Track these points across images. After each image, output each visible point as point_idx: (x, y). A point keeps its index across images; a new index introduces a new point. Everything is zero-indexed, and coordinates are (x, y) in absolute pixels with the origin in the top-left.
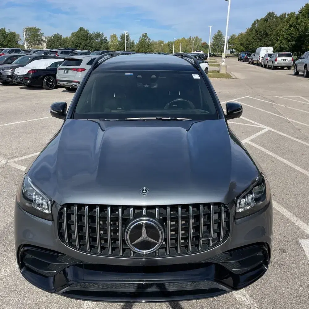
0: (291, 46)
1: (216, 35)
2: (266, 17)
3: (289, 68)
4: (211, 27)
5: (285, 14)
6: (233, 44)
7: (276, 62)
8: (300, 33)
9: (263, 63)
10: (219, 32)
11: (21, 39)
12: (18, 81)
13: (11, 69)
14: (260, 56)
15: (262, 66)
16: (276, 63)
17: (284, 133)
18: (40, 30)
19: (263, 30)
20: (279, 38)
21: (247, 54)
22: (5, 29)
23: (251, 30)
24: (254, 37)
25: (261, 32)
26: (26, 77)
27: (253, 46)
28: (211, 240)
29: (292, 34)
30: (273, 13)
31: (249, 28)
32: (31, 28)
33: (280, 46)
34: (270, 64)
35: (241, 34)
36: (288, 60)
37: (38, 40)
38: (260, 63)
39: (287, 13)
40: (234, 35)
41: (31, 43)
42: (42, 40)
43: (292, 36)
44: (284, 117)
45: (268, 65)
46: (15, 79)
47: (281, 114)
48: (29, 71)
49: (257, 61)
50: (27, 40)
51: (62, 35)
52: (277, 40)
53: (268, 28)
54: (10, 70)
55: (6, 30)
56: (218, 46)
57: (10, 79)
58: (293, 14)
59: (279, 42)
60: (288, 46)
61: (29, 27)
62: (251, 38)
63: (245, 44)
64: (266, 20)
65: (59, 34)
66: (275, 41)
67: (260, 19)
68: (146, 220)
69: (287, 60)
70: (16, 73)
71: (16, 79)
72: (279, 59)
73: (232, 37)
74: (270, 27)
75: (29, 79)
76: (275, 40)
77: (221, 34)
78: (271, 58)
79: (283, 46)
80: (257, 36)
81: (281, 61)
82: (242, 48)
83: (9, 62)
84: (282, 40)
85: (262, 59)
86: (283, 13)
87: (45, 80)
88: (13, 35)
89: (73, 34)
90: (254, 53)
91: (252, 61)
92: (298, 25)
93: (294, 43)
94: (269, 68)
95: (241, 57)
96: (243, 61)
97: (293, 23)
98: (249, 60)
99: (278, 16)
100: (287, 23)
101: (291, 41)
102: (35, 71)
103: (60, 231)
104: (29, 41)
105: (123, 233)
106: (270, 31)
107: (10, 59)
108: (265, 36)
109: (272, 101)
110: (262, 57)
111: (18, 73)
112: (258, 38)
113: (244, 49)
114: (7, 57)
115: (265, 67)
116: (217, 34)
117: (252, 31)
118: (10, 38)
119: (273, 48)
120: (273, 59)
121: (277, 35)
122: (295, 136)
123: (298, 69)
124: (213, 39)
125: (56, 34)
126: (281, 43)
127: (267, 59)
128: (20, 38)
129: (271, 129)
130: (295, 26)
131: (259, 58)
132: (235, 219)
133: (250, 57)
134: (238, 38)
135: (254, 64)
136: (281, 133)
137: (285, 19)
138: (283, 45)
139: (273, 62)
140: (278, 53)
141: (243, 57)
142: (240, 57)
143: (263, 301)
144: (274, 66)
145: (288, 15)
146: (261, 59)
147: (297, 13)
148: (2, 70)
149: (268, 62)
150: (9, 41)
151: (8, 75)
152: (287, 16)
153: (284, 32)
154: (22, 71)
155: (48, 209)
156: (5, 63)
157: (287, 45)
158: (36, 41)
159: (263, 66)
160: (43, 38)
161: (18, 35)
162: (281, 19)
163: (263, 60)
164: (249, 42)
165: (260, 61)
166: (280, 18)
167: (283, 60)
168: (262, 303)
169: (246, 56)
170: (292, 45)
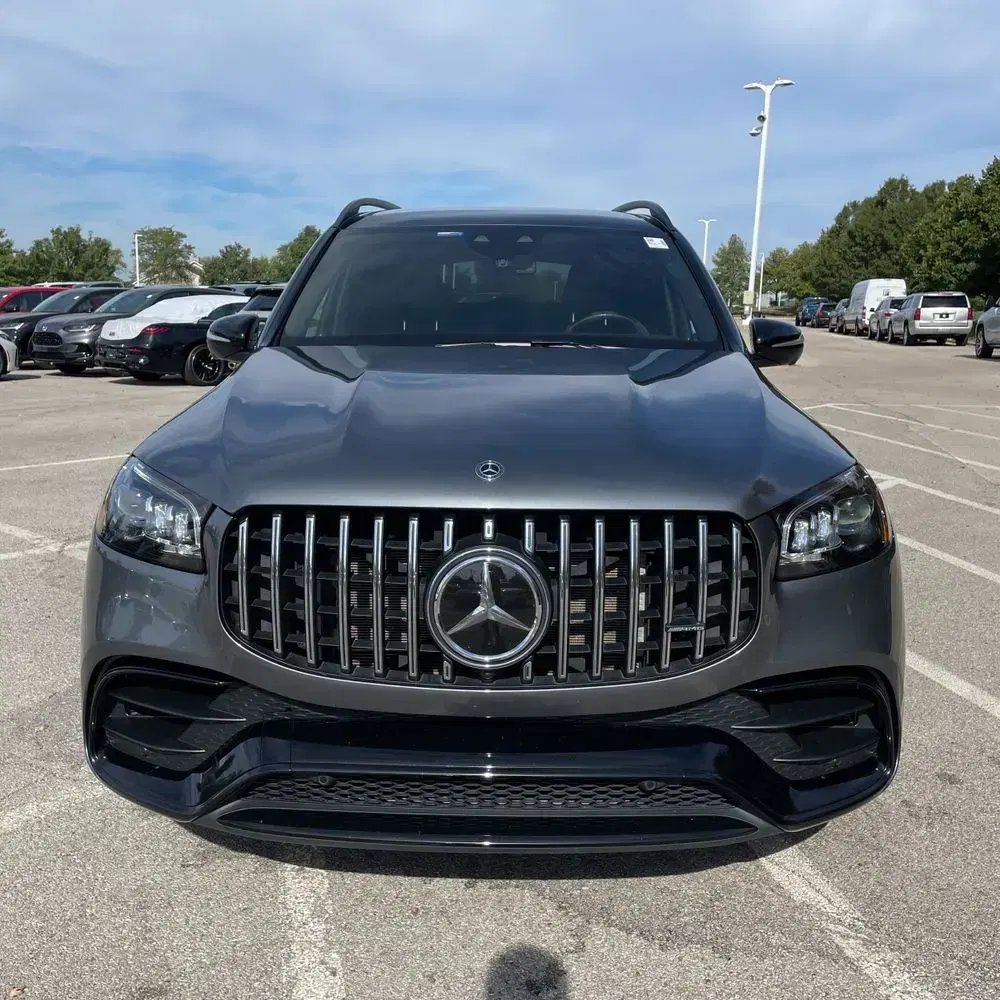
0: (964, 277)
1: (723, 250)
2: (880, 192)
3: (960, 339)
4: (707, 223)
5: (942, 183)
6: (779, 278)
7: (917, 322)
8: (992, 233)
9: (874, 327)
10: (734, 241)
11: (124, 266)
12: (110, 358)
13: (91, 325)
14: (864, 308)
15: (872, 337)
16: (919, 326)
17: (947, 492)
18: (184, 236)
19: (871, 231)
20: (926, 251)
21: (823, 304)
22: (78, 230)
23: (834, 232)
24: (845, 252)
25: (865, 238)
26: (135, 345)
27: (843, 281)
28: (699, 633)
29: (966, 239)
30: (904, 183)
31: (830, 226)
32: (156, 233)
33: (927, 275)
34: (898, 329)
35: (805, 247)
36: (956, 317)
37: (177, 267)
38: (866, 329)
39: (948, 182)
40: (779, 250)
41: (156, 275)
42: (190, 268)
43: (965, 244)
44: (946, 456)
45: (893, 334)
46: (101, 354)
47: (935, 448)
48: (145, 330)
49: (857, 322)
50: (143, 266)
51: (249, 250)
52: (919, 261)
53: (888, 226)
54: (87, 330)
55: (81, 233)
56: (733, 284)
57: (85, 356)
58: (965, 182)
59: (924, 264)
60: (955, 276)
61: (152, 228)
62: (835, 256)
63: (815, 276)
64: (880, 202)
65: (239, 247)
66: (911, 263)
67: (861, 200)
68: (493, 554)
69: (951, 317)
70: (105, 334)
71: (104, 355)
72: (926, 312)
73: (774, 255)
74: (895, 222)
75: (143, 352)
76: (912, 259)
77: (742, 248)
78: (900, 309)
79: (938, 276)
80: (853, 249)
81: (933, 318)
82: (807, 288)
83: (85, 307)
84: (935, 256)
85: (872, 316)
86: (935, 181)
87: (192, 356)
88: (103, 247)
89: (283, 249)
90: (845, 300)
91: (839, 325)
92: (984, 212)
93: (972, 266)
94: (896, 340)
95: (803, 314)
96: (813, 326)
97: (966, 206)
98: (829, 321)
99: (920, 189)
100: (947, 209)
101: (963, 261)
102: (163, 329)
103: (224, 600)
104: (151, 268)
105: (421, 597)
106: (895, 235)
107: (88, 302)
108: (879, 250)
109: (908, 417)
110: (872, 310)
111: (112, 334)
112: (858, 258)
113: (812, 291)
114: (82, 296)
115: (882, 339)
116: (727, 246)
117: (838, 235)
118: (93, 257)
119: (907, 284)
120: (908, 313)
121: (920, 244)
122: (984, 500)
123: (989, 339)
124: (715, 262)
125: (233, 244)
126: (930, 266)
127: (889, 315)
128: (123, 260)
129: (903, 481)
130: (974, 217)
131: (864, 314)
132: (776, 579)
133: (834, 313)
134: (792, 258)
135: (848, 332)
136: (939, 493)
137: (942, 198)
138: (937, 272)
139: (906, 323)
140: (922, 296)
141: (812, 311)
142: (801, 313)
143: (882, 906)
144: (911, 333)
145: (951, 185)
146: (869, 314)
147: (978, 177)
148: (64, 329)
149: (890, 322)
150: (89, 266)
151: (81, 345)
152: (947, 190)
153: (938, 232)
154: (123, 330)
155: (192, 543)
156: (73, 311)
157: (951, 273)
158: (170, 270)
159: (877, 338)
160: (192, 260)
161: (118, 251)
162: (931, 199)
163: (875, 320)
164: (830, 267)
165: (867, 323)
166: (927, 196)
167: (941, 316)
168: (878, 911)
169: (820, 309)
170: (966, 272)
